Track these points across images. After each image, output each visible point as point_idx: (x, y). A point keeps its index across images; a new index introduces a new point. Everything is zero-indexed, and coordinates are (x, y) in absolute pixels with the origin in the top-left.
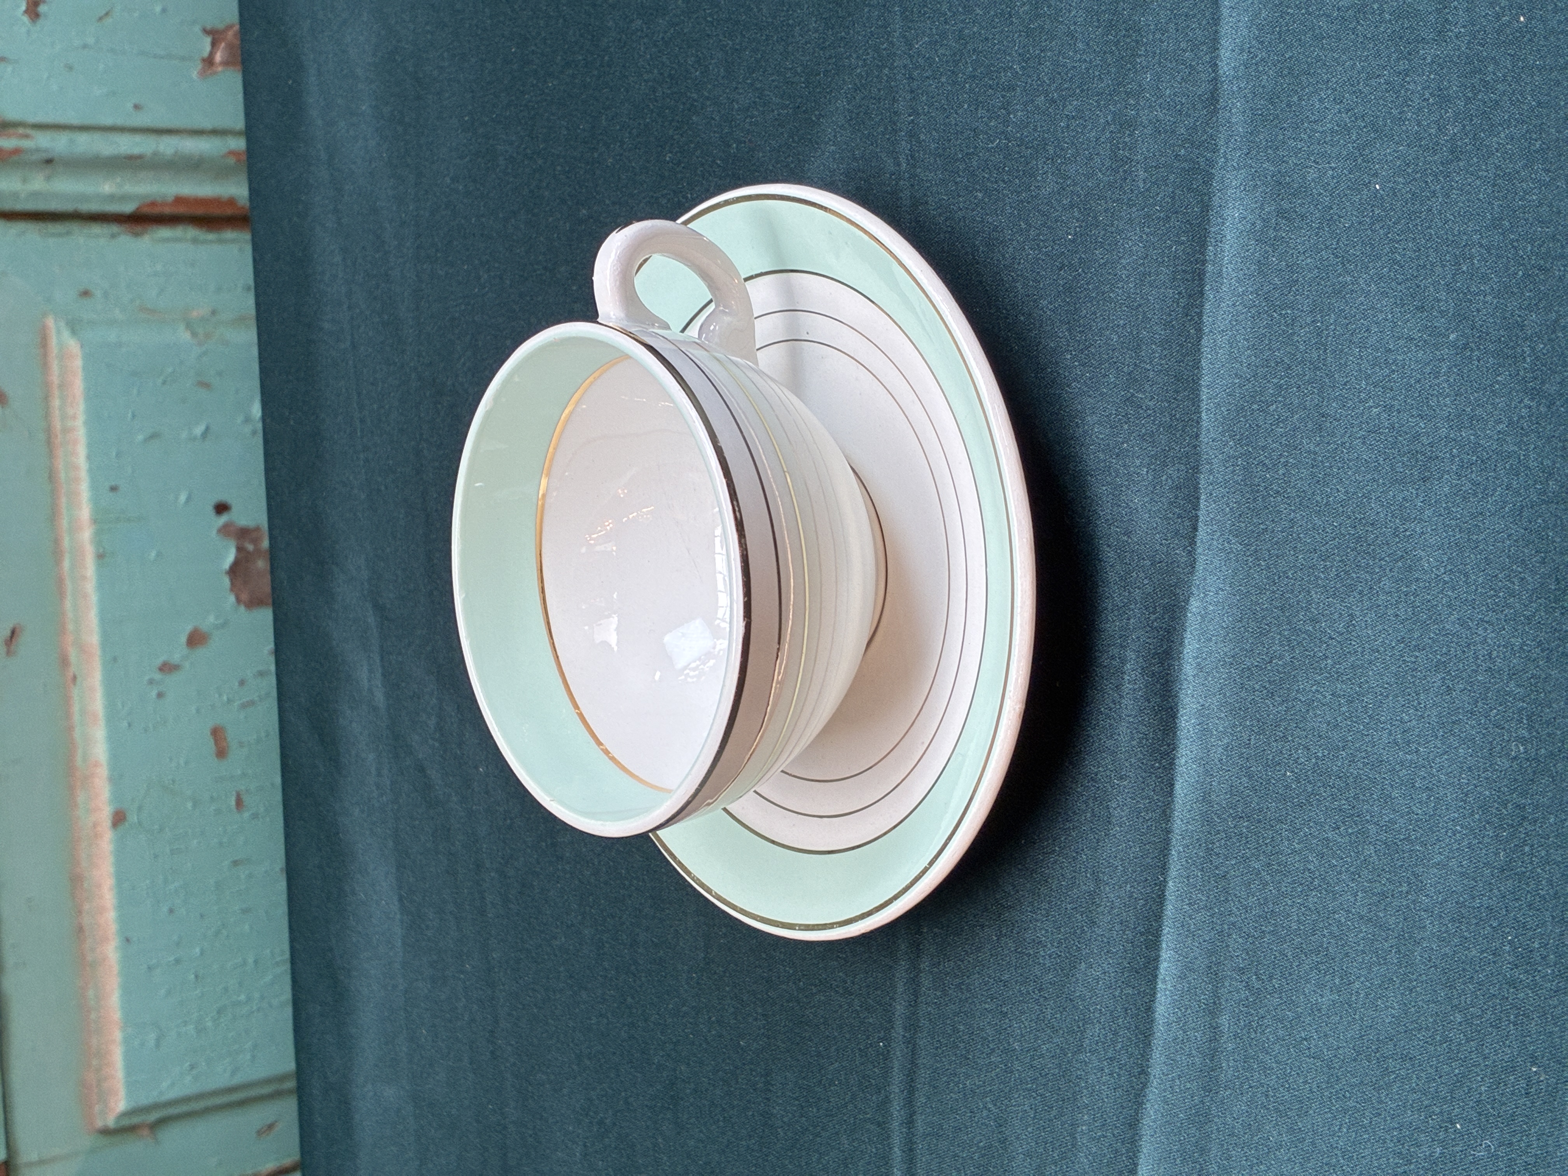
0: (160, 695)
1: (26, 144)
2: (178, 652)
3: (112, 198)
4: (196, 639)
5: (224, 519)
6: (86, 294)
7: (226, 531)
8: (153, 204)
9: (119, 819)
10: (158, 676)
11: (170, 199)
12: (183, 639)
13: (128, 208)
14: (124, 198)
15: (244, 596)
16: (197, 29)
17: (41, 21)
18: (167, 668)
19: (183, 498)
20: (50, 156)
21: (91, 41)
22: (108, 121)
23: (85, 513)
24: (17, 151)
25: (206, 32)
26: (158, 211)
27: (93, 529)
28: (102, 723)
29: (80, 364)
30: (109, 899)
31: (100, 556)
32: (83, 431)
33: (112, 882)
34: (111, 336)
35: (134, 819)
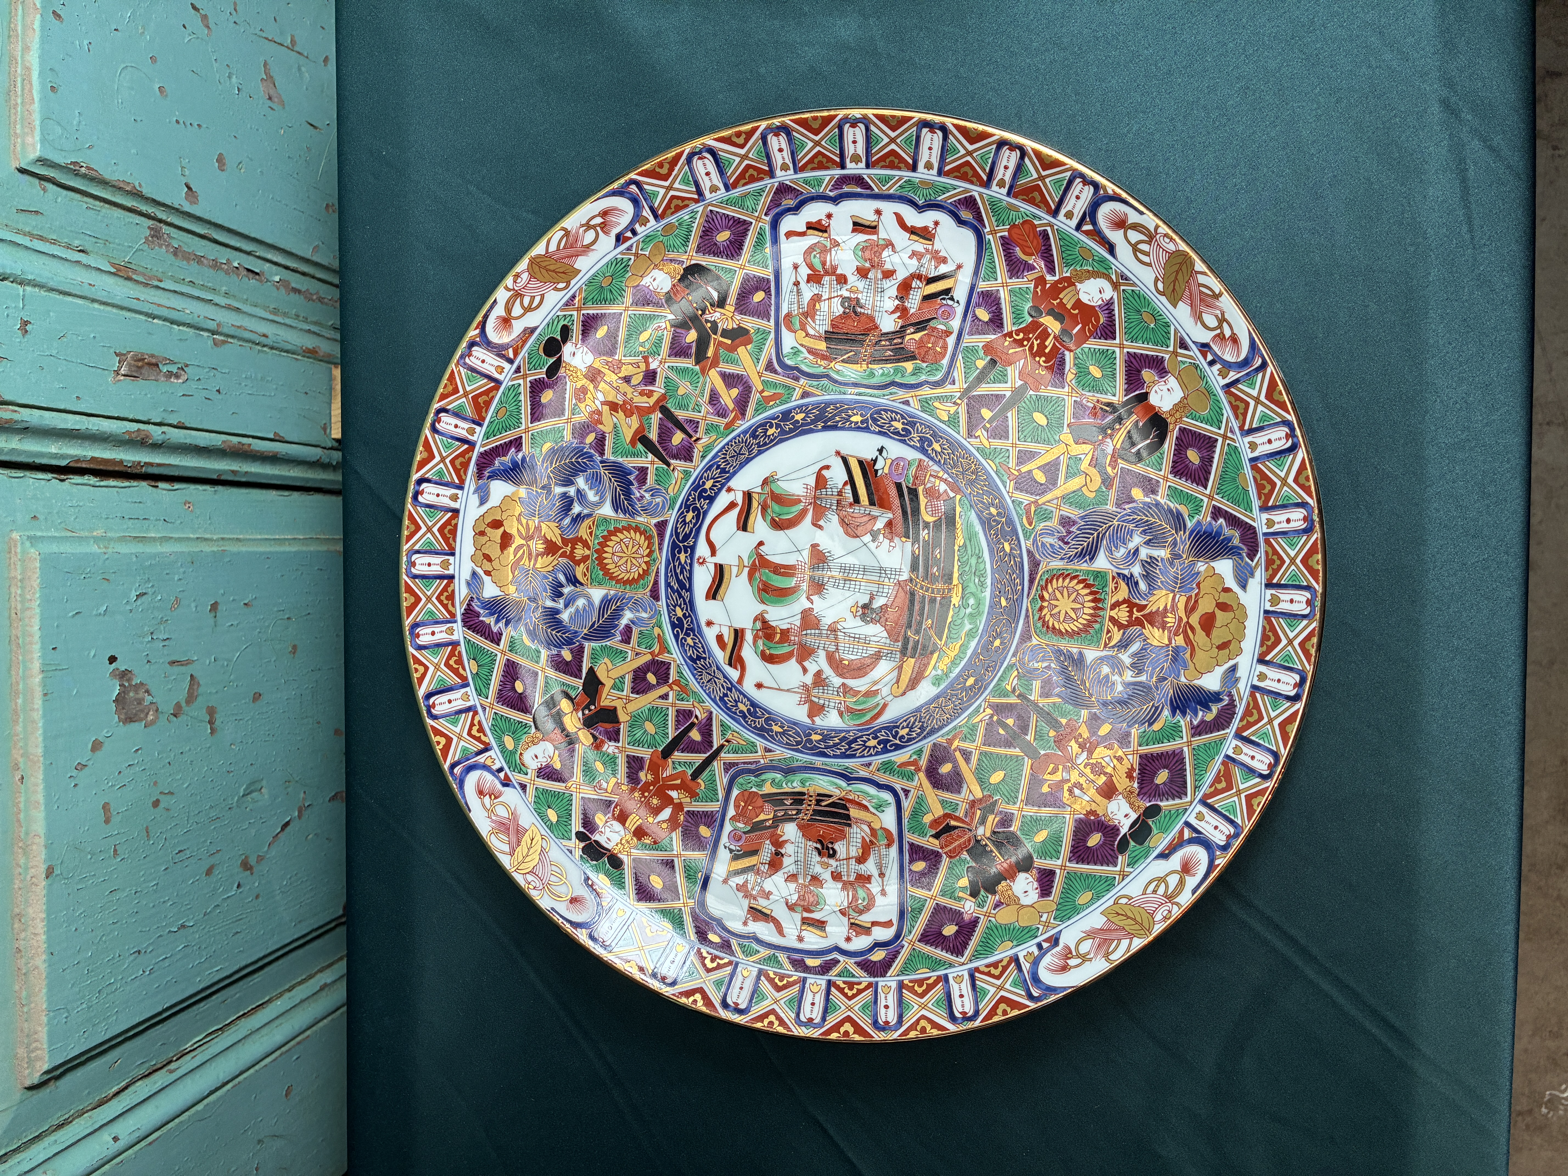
0: (75, 785)
1: (16, 417)
2: (86, 756)
3: (55, 456)
4: (97, 746)
5: (113, 666)
6: (35, 518)
7: (113, 674)
8: (78, 461)
9: (49, 872)
10: (74, 773)
11: (87, 459)
12: (89, 747)
13: (63, 463)
14: (63, 457)
15: (123, 717)
16: (112, 351)
17: (27, 336)
18: (81, 767)
19: (92, 654)
20: (25, 426)
21: (54, 352)
22: (62, 407)
23: (36, 665)
24: (10, 421)
25: (117, 354)
26: (79, 465)
27: (40, 676)
28: (43, 808)
29: (38, 565)
30: (40, 927)
31: (45, 695)
32: (38, 610)
33: (44, 915)
34: (54, 548)
35: (57, 871)
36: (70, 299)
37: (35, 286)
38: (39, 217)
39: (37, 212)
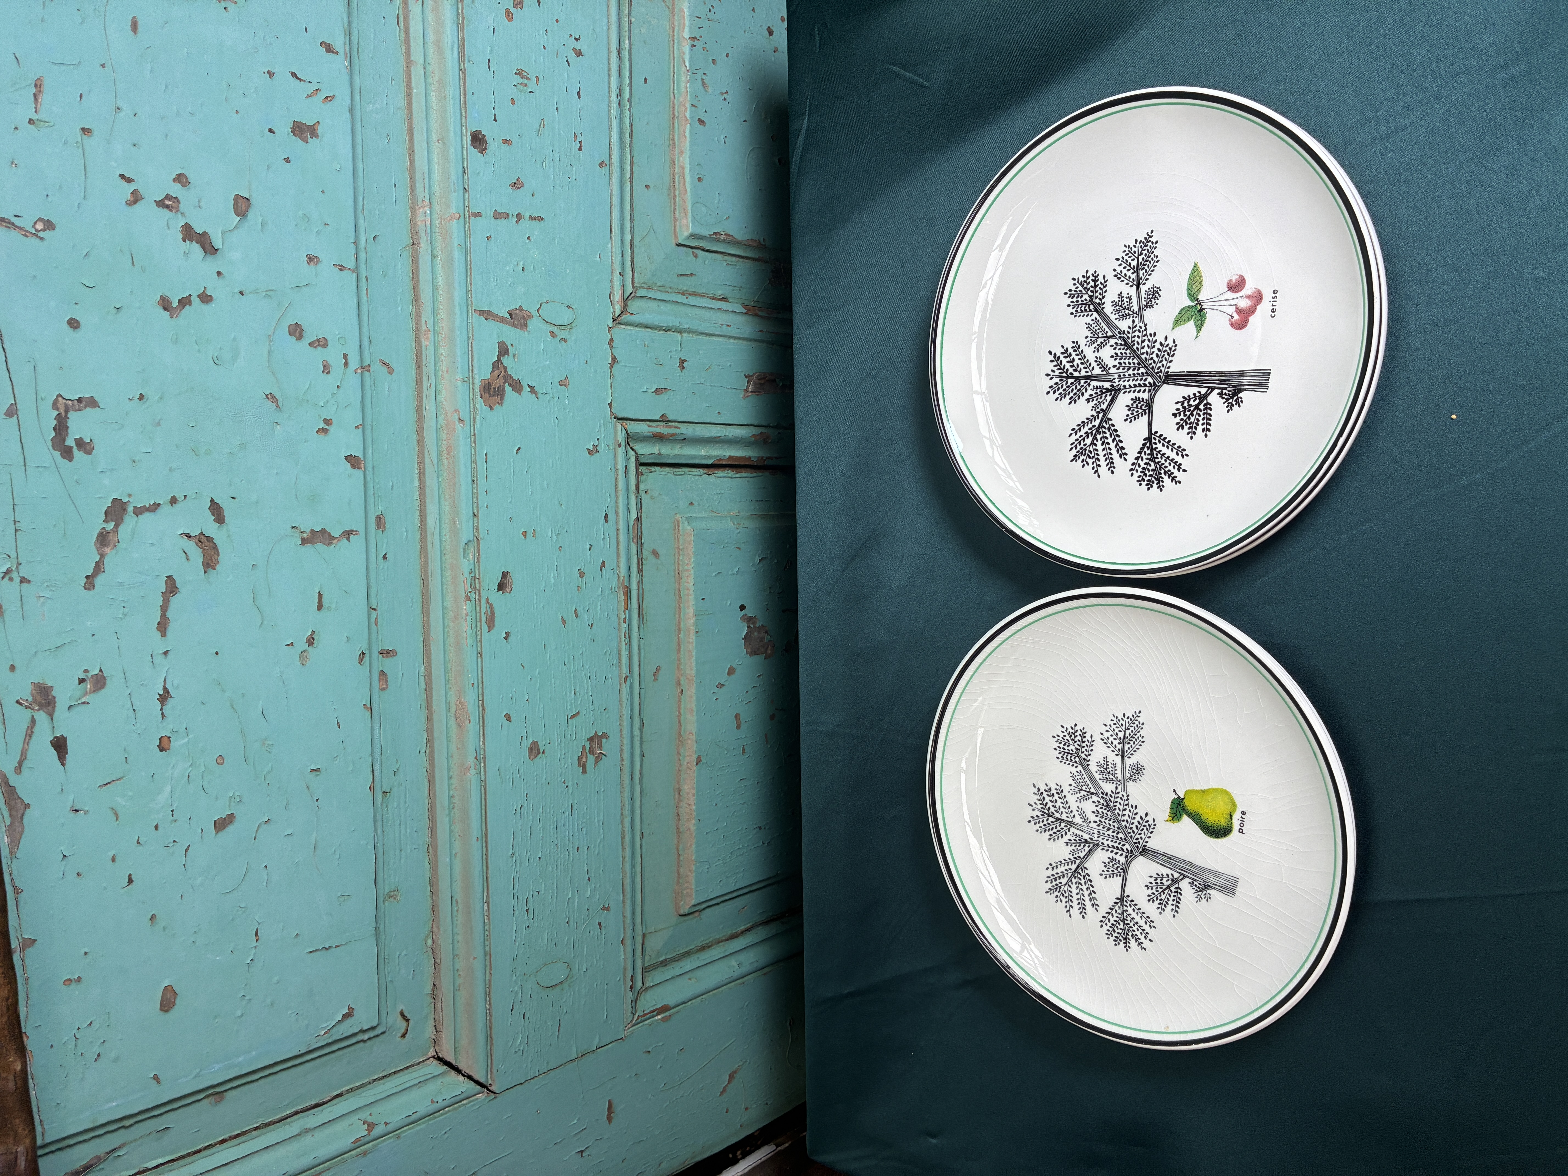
0: (717, 699)
1: (677, 431)
2: (723, 678)
3: (705, 457)
4: (731, 671)
5: (743, 612)
6: (692, 504)
7: (744, 618)
8: (720, 460)
9: (699, 761)
10: (716, 690)
11: (727, 457)
12: (727, 671)
13: (710, 462)
14: (710, 457)
15: (749, 650)
16: (743, 374)
17: (684, 370)
18: (720, 686)
19: (729, 603)
20: (683, 437)
21: (702, 381)
22: (708, 421)
23: (691, 611)
24: (674, 435)
25: (746, 377)
26: (721, 463)
27: (694, 619)
28: (695, 713)
29: (693, 539)
30: (692, 800)
31: (697, 632)
32: (692, 571)
33: (694, 792)
34: (703, 525)
35: (704, 761)
36: (714, 338)
37: (689, 332)
38: (693, 277)
39: (691, 275)
